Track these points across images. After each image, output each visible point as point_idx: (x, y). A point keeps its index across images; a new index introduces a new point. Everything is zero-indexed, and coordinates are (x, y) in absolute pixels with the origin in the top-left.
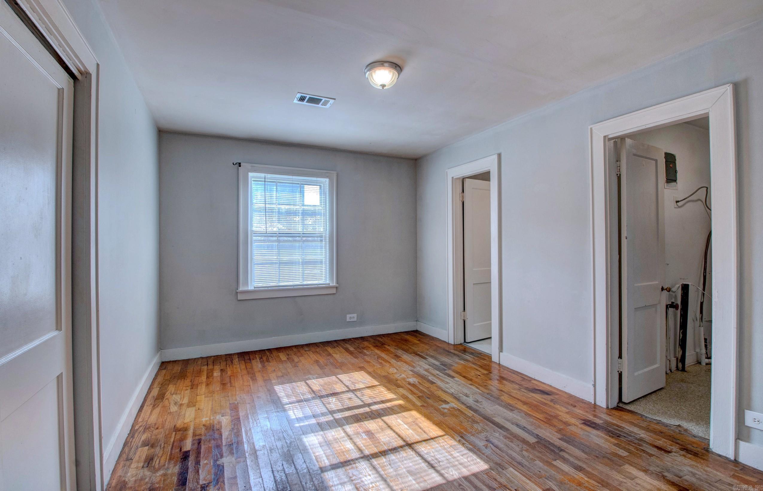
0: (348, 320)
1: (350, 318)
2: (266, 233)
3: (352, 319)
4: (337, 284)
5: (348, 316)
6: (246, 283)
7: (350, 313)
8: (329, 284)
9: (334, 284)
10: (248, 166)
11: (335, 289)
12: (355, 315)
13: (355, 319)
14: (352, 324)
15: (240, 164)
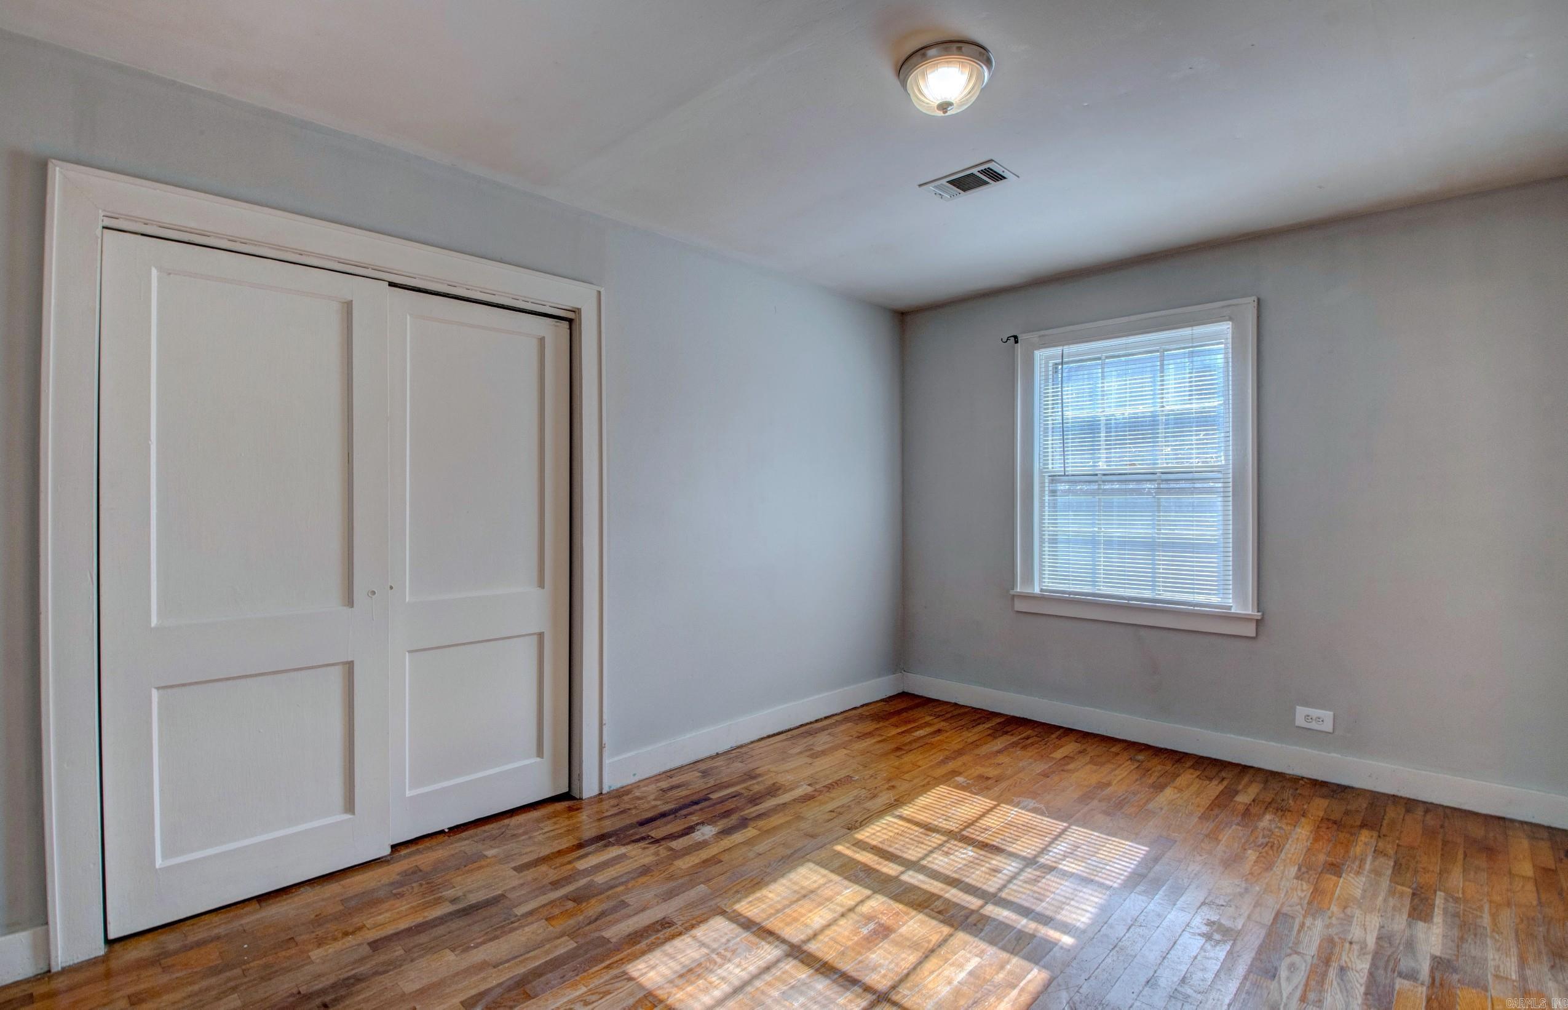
0: (1300, 721)
1: (1307, 717)
2: (1065, 475)
3: (1314, 722)
4: (1258, 611)
5: (1301, 712)
6: (1029, 578)
7: (1306, 704)
8: (1230, 608)
9: (1250, 610)
10: (1033, 337)
11: (1253, 626)
12: (1327, 715)
13: (1328, 726)
14: (1309, 736)
15: (1016, 337)
